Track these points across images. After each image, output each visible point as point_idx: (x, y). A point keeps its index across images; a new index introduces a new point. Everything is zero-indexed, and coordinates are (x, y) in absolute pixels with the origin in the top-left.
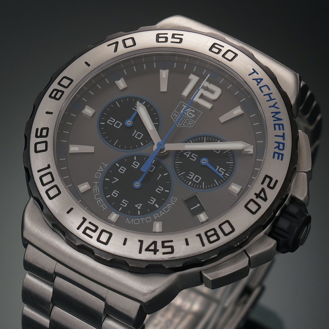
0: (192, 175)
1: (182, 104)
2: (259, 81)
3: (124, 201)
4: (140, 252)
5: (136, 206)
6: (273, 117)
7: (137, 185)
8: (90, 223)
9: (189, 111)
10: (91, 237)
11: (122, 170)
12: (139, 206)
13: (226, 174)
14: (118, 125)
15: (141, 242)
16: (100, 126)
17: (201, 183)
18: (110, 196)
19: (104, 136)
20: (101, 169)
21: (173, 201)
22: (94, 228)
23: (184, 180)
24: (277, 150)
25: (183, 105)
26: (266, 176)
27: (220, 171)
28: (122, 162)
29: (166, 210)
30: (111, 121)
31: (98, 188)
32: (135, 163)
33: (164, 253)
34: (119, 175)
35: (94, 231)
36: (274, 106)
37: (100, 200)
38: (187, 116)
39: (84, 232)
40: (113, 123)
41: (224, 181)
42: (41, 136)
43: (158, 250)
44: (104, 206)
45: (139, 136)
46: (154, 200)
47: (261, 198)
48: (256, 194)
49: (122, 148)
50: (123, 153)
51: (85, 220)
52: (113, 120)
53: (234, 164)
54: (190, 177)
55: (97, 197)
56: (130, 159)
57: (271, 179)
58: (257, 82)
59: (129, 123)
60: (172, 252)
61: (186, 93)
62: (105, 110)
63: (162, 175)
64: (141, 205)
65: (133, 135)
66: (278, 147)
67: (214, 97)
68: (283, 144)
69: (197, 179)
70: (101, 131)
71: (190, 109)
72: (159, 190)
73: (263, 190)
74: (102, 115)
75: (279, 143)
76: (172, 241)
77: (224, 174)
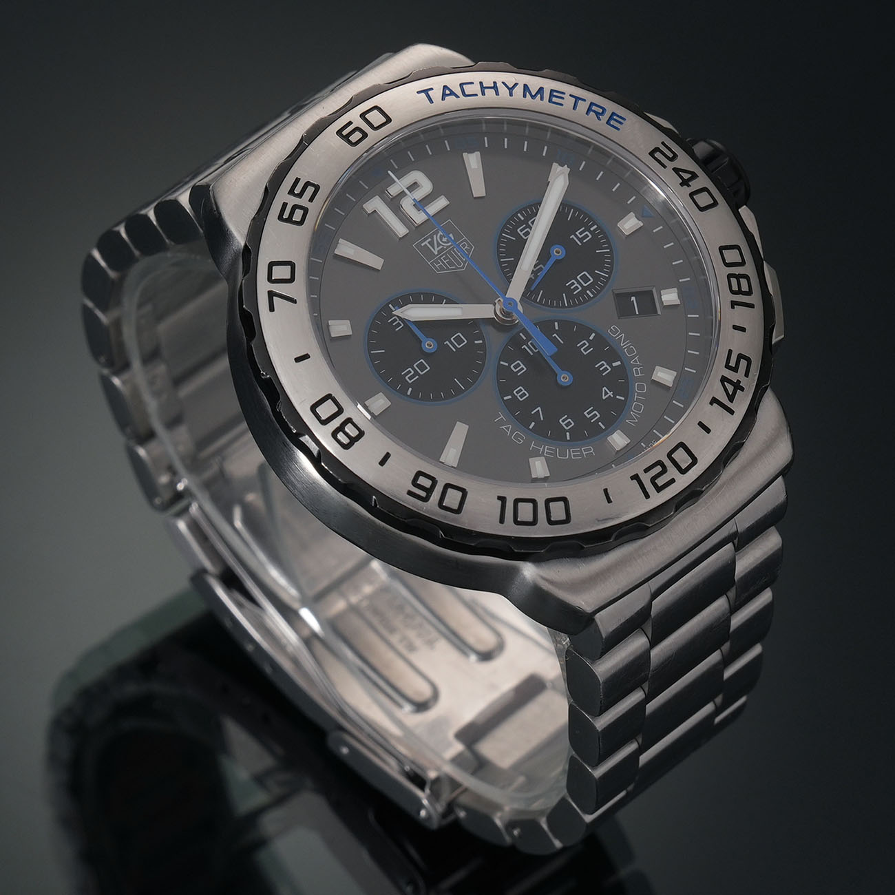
0: (573, 284)
1: (419, 246)
2: (447, 92)
3: (589, 413)
4: (732, 412)
5: (604, 398)
6: (533, 97)
7: (563, 378)
8: (646, 471)
9: (439, 240)
10: (673, 481)
11: (521, 393)
12: (606, 393)
13: (592, 229)
14: (422, 367)
15: (714, 401)
16: (413, 396)
17: (596, 277)
18: (568, 433)
19: (437, 398)
20: (508, 428)
21: (617, 334)
22: (658, 469)
23: (579, 300)
24: (605, 118)
25: (423, 245)
26: (652, 154)
27: (581, 236)
28: (505, 389)
29: (631, 351)
30: (409, 375)
31: (544, 447)
32: (516, 367)
33: (747, 375)
34: (530, 403)
35: (664, 470)
36: (511, 90)
37: (572, 453)
38: (448, 247)
39: (659, 489)
40: (416, 373)
41: (603, 237)
42: (429, 491)
43: (739, 382)
44: (587, 450)
45: (459, 340)
46: (603, 365)
47: (690, 179)
48: (682, 184)
49: (475, 378)
50: (488, 379)
51: (636, 477)
52: (410, 372)
53: (576, 209)
54: (577, 288)
55: (563, 454)
56: (502, 372)
57: (657, 150)
58: (448, 95)
59: (429, 345)
60: (749, 360)
61: (401, 230)
62: (384, 378)
63: (556, 332)
64: (607, 390)
65: (454, 350)
66: (597, 113)
67: (426, 187)
68: (592, 104)
69: (585, 279)
70: (425, 398)
71: (435, 236)
72: (584, 348)
73: (676, 170)
74: (392, 386)
75: (589, 110)
76: (730, 352)
77: (590, 232)
